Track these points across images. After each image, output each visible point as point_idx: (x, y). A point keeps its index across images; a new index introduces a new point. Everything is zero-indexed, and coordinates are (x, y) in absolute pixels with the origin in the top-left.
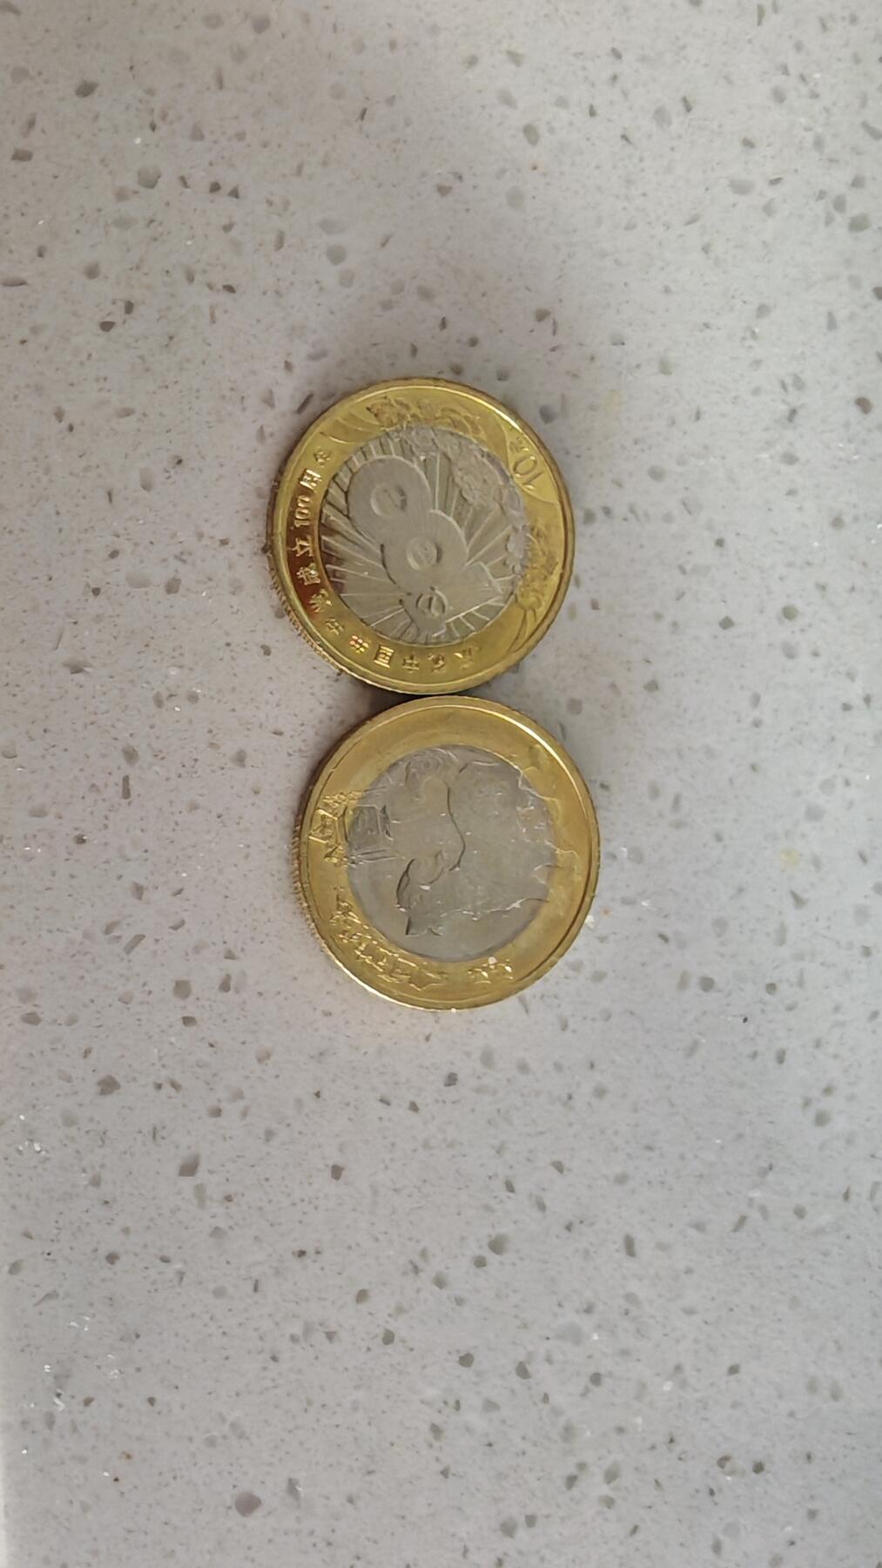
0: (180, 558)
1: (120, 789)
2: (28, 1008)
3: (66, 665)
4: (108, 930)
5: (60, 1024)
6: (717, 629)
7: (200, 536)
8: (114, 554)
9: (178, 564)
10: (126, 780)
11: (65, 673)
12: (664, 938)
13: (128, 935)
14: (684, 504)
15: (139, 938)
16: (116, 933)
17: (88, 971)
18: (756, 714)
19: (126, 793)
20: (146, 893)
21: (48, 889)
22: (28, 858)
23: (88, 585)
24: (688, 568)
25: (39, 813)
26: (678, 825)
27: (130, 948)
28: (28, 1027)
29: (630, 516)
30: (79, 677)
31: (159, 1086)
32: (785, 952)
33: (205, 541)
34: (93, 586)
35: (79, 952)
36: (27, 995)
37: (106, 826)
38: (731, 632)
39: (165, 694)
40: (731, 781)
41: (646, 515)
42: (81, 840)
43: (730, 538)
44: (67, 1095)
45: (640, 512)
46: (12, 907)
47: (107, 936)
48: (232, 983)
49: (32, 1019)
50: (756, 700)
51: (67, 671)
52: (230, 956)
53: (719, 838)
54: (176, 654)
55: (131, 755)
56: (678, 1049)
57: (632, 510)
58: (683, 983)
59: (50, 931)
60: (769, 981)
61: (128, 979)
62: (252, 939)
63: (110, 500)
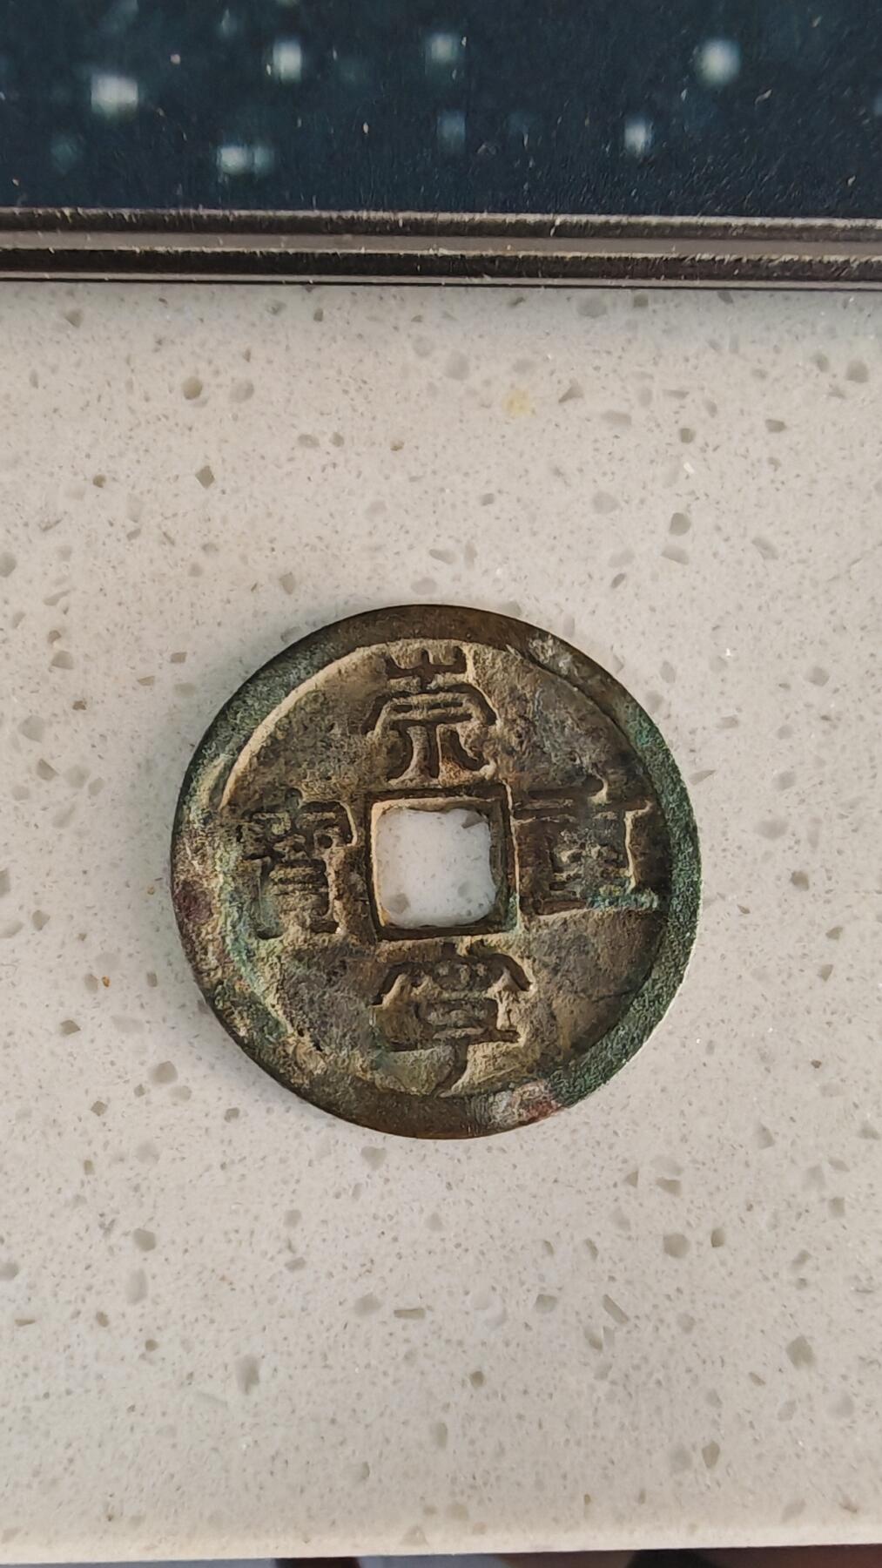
0: (107, 1229)
1: (410, 1322)
2: (697, 1459)
3: (247, 1390)
4: (596, 1345)
5: (719, 1415)
6: (214, 489)
7: (79, 1199)
8: (102, 1319)
9: (117, 1231)
10: (399, 1313)
11: (257, 1393)
12: (617, 581)
13: (604, 1319)
14: (46, 529)
15: (608, 1303)
16: (601, 1334)
17: (650, 1374)
18: (326, 442)
19: (416, 1313)
20: (548, 1292)
21: (540, 1426)
22: (501, 1451)
23: (143, 1356)
24: (131, 526)
25: (441, 1433)
26: (471, 554)
27: (622, 1317)
28: (722, 1460)
29: (62, 602)
30: (264, 1372)
31: (803, 1283)
32: (639, 414)
33: (87, 1192)
34: (143, 1348)
35: (624, 1386)
36: (680, 1459)
37: (460, 1343)
38: (217, 471)
39: (287, 1256)
40: (413, 479)
41: (59, 582)
42: (478, 1377)
43: (92, 469)
44: (811, 1409)
45: (56, 591)
46: (565, 1477)
47: (605, 1348)
48: (668, 1177)
49: (712, 1454)
50: (307, 441)
51: (255, 1390)
52: (632, 1179)
53: (488, 500)
54: (232, 1236)
55: (367, 1305)
56: (764, 566)
57: (52, 602)
58: (678, 557)
59: (596, 1424)
60: (676, 439)
61: (662, 1321)
62: (611, 1147)
63: (30, 1322)
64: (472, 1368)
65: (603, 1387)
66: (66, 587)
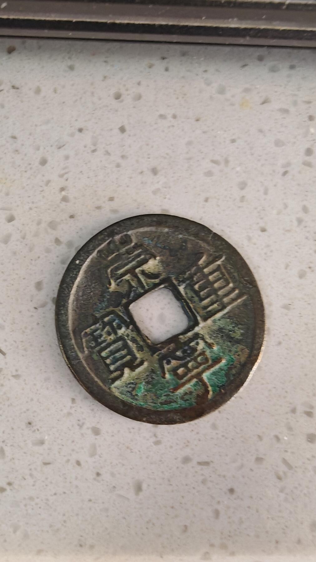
64: (229, 487)
65: (282, 496)
66: (66, 170)
